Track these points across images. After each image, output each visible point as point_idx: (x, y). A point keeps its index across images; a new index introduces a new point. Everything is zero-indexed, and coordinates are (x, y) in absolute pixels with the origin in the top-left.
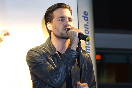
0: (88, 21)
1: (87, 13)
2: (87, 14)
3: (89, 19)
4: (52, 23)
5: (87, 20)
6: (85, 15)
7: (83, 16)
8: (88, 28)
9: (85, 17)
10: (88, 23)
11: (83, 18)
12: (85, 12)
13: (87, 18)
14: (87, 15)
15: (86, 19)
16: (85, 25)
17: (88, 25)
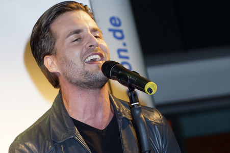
0: (124, 41)
1: (119, 20)
2: (118, 22)
3: (125, 33)
4: (55, 53)
5: (122, 38)
6: (115, 25)
7: (110, 30)
8: (127, 58)
9: (114, 31)
10: (125, 45)
11: (111, 33)
12: (112, 19)
13: (121, 31)
14: (119, 25)
15: (118, 34)
16: (119, 51)
17: (125, 51)
